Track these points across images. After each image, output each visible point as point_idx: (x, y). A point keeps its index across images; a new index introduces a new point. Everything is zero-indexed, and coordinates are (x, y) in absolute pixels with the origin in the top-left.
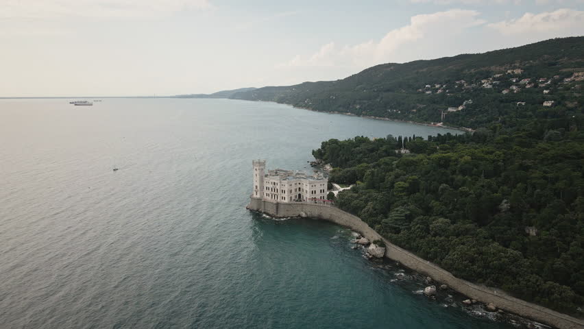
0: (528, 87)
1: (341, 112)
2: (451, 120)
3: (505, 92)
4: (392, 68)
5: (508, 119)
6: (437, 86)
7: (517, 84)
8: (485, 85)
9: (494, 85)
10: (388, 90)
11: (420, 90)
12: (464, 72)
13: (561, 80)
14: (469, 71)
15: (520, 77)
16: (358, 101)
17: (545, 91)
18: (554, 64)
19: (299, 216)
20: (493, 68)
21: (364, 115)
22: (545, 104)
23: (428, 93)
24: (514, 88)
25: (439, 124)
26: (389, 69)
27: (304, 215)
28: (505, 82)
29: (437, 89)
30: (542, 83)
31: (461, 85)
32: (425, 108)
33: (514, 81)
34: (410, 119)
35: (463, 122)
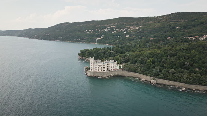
0: (119, 31)
1: (53, 40)
2: (100, 42)
3: (113, 33)
4: (68, 24)
5: (120, 41)
6: (90, 31)
7: (115, 30)
8: (106, 30)
9: (109, 31)
10: (71, 32)
11: (84, 32)
12: (96, 26)
13: (127, 29)
14: (98, 26)
15: (116, 28)
16: (60, 36)
17: (125, 33)
18: (123, 25)
19: (111, 76)
20: (106, 25)
21: (65, 41)
22: (127, 36)
23: (87, 33)
24: (115, 31)
25: (96, 43)
26: (67, 25)
27: (112, 75)
28: (112, 30)
29: (91, 32)
30: (123, 30)
31: (98, 31)
32: (88, 38)
33: (114, 29)
34: (85, 42)
35: (105, 42)
